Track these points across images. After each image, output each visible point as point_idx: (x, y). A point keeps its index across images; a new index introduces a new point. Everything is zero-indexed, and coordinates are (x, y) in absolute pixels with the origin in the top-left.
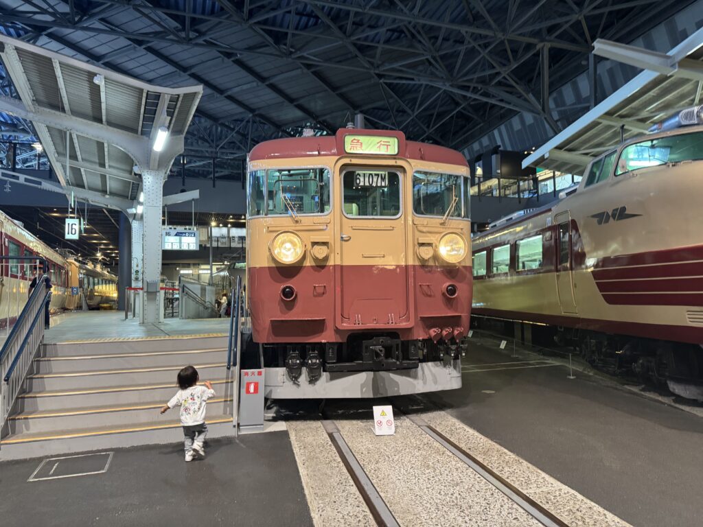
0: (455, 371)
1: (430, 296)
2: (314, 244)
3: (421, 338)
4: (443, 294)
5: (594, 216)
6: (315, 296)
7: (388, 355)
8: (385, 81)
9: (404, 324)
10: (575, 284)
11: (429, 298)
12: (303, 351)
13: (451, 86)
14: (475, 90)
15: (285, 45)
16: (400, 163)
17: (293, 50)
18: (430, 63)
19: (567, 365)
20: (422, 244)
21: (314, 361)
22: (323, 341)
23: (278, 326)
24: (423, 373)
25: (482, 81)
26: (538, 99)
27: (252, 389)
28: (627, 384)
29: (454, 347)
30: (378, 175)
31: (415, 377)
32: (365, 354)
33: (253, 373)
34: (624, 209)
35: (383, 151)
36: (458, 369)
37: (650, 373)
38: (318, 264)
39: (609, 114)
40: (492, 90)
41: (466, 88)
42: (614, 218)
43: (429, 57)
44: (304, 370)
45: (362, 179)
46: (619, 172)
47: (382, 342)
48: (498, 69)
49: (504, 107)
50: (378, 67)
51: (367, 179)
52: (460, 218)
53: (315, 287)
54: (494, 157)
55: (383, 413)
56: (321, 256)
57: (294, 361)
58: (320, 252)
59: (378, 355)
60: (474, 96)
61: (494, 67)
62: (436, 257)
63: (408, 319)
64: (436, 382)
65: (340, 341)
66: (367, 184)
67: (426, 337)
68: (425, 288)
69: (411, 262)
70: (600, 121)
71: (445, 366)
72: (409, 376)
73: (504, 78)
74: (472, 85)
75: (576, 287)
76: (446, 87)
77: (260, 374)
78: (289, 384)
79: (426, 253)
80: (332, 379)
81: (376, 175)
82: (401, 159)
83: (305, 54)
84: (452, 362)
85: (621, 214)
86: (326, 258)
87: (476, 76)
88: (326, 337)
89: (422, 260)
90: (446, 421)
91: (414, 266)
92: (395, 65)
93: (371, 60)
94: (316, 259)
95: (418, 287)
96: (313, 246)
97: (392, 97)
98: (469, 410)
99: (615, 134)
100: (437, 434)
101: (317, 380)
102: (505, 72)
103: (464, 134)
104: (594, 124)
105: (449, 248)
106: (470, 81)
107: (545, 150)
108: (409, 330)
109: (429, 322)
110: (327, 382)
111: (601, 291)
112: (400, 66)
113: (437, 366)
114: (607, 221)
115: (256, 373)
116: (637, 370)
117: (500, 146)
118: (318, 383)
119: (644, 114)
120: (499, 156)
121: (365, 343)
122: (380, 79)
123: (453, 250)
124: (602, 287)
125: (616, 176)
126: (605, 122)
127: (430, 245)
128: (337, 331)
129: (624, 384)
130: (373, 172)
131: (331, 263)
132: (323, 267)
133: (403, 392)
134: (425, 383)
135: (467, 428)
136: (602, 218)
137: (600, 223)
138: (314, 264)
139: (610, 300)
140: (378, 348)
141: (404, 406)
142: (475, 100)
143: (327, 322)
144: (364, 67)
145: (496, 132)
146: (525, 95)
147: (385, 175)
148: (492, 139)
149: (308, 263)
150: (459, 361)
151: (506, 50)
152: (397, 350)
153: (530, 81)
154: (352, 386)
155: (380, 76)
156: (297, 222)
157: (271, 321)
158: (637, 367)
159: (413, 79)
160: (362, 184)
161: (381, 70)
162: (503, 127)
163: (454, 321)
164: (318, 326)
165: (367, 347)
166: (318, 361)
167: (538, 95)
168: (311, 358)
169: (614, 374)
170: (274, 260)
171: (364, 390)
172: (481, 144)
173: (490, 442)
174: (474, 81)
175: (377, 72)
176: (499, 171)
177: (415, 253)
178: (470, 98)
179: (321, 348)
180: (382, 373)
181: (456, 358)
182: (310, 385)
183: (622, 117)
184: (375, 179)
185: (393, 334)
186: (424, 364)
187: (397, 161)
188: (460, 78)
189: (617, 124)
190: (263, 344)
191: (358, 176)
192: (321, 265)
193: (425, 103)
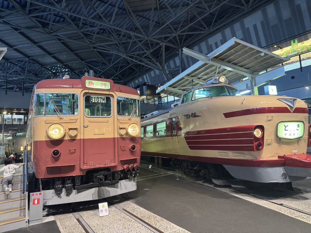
0: (134, 183)
1: (124, 151)
2: (70, 129)
3: (120, 170)
4: (130, 149)
5: (185, 116)
6: (70, 154)
7: (106, 179)
8: (97, 50)
9: (113, 164)
10: (178, 142)
11: (123, 152)
12: (63, 181)
13: (127, 56)
14: (136, 59)
15: (48, 28)
16: (111, 93)
17: (52, 32)
18: (117, 45)
19: (175, 174)
20: (121, 128)
21: (69, 185)
22: (74, 175)
23: (50, 170)
24: (121, 185)
25: (139, 55)
26: (161, 65)
27: (36, 202)
28: (198, 181)
29: (134, 172)
30: (101, 98)
31: (117, 188)
32: (95, 180)
33: (37, 194)
34: (195, 113)
35: (103, 87)
36: (135, 181)
37: (206, 176)
38: (71, 139)
39: (188, 75)
40: (143, 59)
41: (132, 58)
42: (192, 117)
43: (117, 43)
44: (64, 189)
45: (94, 99)
46: (193, 99)
47: (103, 173)
48: (145, 51)
49: (148, 67)
50: (94, 44)
51: (96, 100)
52: (136, 117)
53: (70, 150)
54: (144, 87)
55: (103, 206)
56: (73, 135)
57: (59, 186)
58: (73, 133)
59: (101, 180)
60: (136, 61)
61: (144, 50)
62: (127, 133)
63: (115, 162)
64: (126, 189)
65: (83, 174)
66: (96, 102)
67: (122, 169)
68: (122, 147)
69: (116, 136)
70: (185, 77)
71: (130, 181)
72: (114, 187)
73: (148, 55)
74: (135, 56)
75: (179, 143)
76: (124, 56)
77: (40, 194)
78: (56, 197)
79: (123, 132)
80: (78, 193)
81: (100, 98)
82: (112, 91)
83: (58, 34)
84: (133, 178)
85: (194, 115)
86: (76, 136)
87: (136, 53)
88: (76, 173)
89: (121, 135)
90: (130, 205)
91: (118, 138)
92: (102, 44)
93: (90, 40)
94: (71, 136)
95: (119, 147)
96: (69, 130)
97: (100, 57)
98: (139, 199)
99: (190, 83)
100: (127, 212)
101: (70, 194)
102: (148, 53)
103: (132, 76)
104: (183, 78)
105: (132, 130)
106: (134, 55)
107: (165, 87)
108: (115, 167)
109: (124, 162)
110: (75, 194)
111: (188, 145)
112: (104, 45)
113: (126, 181)
114: (189, 118)
115: (38, 194)
116: (202, 175)
117: (146, 83)
118: (71, 195)
119: (200, 76)
120: (146, 86)
121: (95, 174)
122: (95, 49)
123: (134, 130)
124: (188, 143)
125: (192, 100)
126: (186, 78)
127: (124, 128)
128: (81, 170)
129: (197, 181)
130: (99, 97)
131: (78, 138)
132: (74, 140)
133: (112, 195)
134: (121, 190)
135: (140, 208)
136: (187, 116)
137: (187, 118)
138: (69, 139)
139: (191, 148)
140: (101, 176)
141: (112, 201)
142: (136, 63)
143: (76, 166)
144: (87, 43)
145: (145, 76)
146: (156, 63)
147: (104, 98)
148: (143, 79)
149: (67, 138)
150: (136, 178)
151: (148, 44)
152: (110, 176)
153: (158, 57)
154: (88, 195)
155: (94, 48)
156: (61, 119)
157: (47, 167)
158: (201, 174)
159: (110, 51)
160: (94, 101)
161: (95, 45)
162: (147, 75)
163: (134, 161)
164: (72, 168)
165: (96, 177)
166: (71, 185)
167: (161, 63)
168: (68, 184)
169: (193, 177)
170: (48, 137)
171: (94, 196)
172: (139, 81)
173: (150, 213)
174: (136, 55)
175: (93, 46)
176: (146, 93)
177: (118, 132)
178: (134, 62)
179: (73, 179)
180: (102, 188)
181: (135, 177)
182: (67, 197)
183: (192, 76)
184: (100, 100)
185: (108, 169)
186: (121, 181)
187: (110, 92)
188: (130, 53)
189: (191, 79)
190: (42, 179)
191: (92, 98)
192: (73, 139)
193: (115, 62)
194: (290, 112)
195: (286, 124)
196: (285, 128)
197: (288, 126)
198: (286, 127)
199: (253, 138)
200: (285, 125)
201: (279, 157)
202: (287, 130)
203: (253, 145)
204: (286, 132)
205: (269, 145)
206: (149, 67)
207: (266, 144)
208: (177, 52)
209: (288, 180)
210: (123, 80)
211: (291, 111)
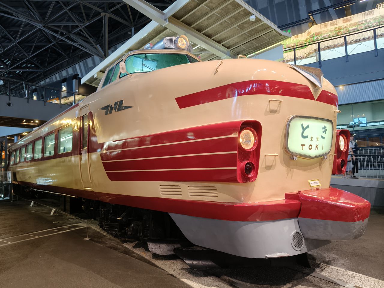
5: (103, 109)
13: (44, 27)
14: (62, 34)
25: (66, 28)
26: (102, 49)
34: (121, 102)
40: (72, 36)
41: (56, 32)
42: (115, 110)
48: (77, 23)
49: (83, 50)
54: (74, 81)
60: (61, 38)
61: (74, 21)
73: (81, 30)
74: (60, 30)
76: (39, 26)
85: (120, 106)
87: (62, 24)
102: (82, 26)
103: (56, 63)
106: (59, 27)
107: (94, 73)
114: (111, 112)
117: (78, 75)
120: (77, 81)
125: (120, 78)
129: (124, 242)
136: (108, 109)
137: (106, 114)
142: (62, 41)
145: (77, 66)
146: (95, 46)
148: (75, 69)
153: (98, 38)
162: (81, 63)
167: (102, 46)
172: (67, 72)
174: (62, 27)
176: (77, 91)
178: (59, 38)
188: (50, 22)
193: (25, 35)
194: (312, 98)
199: (236, 152)
201: (287, 196)
203: (235, 168)
206: (85, 50)
207: (264, 166)
208: (129, 33)
209: (303, 249)
210: (41, 69)
211: (315, 97)
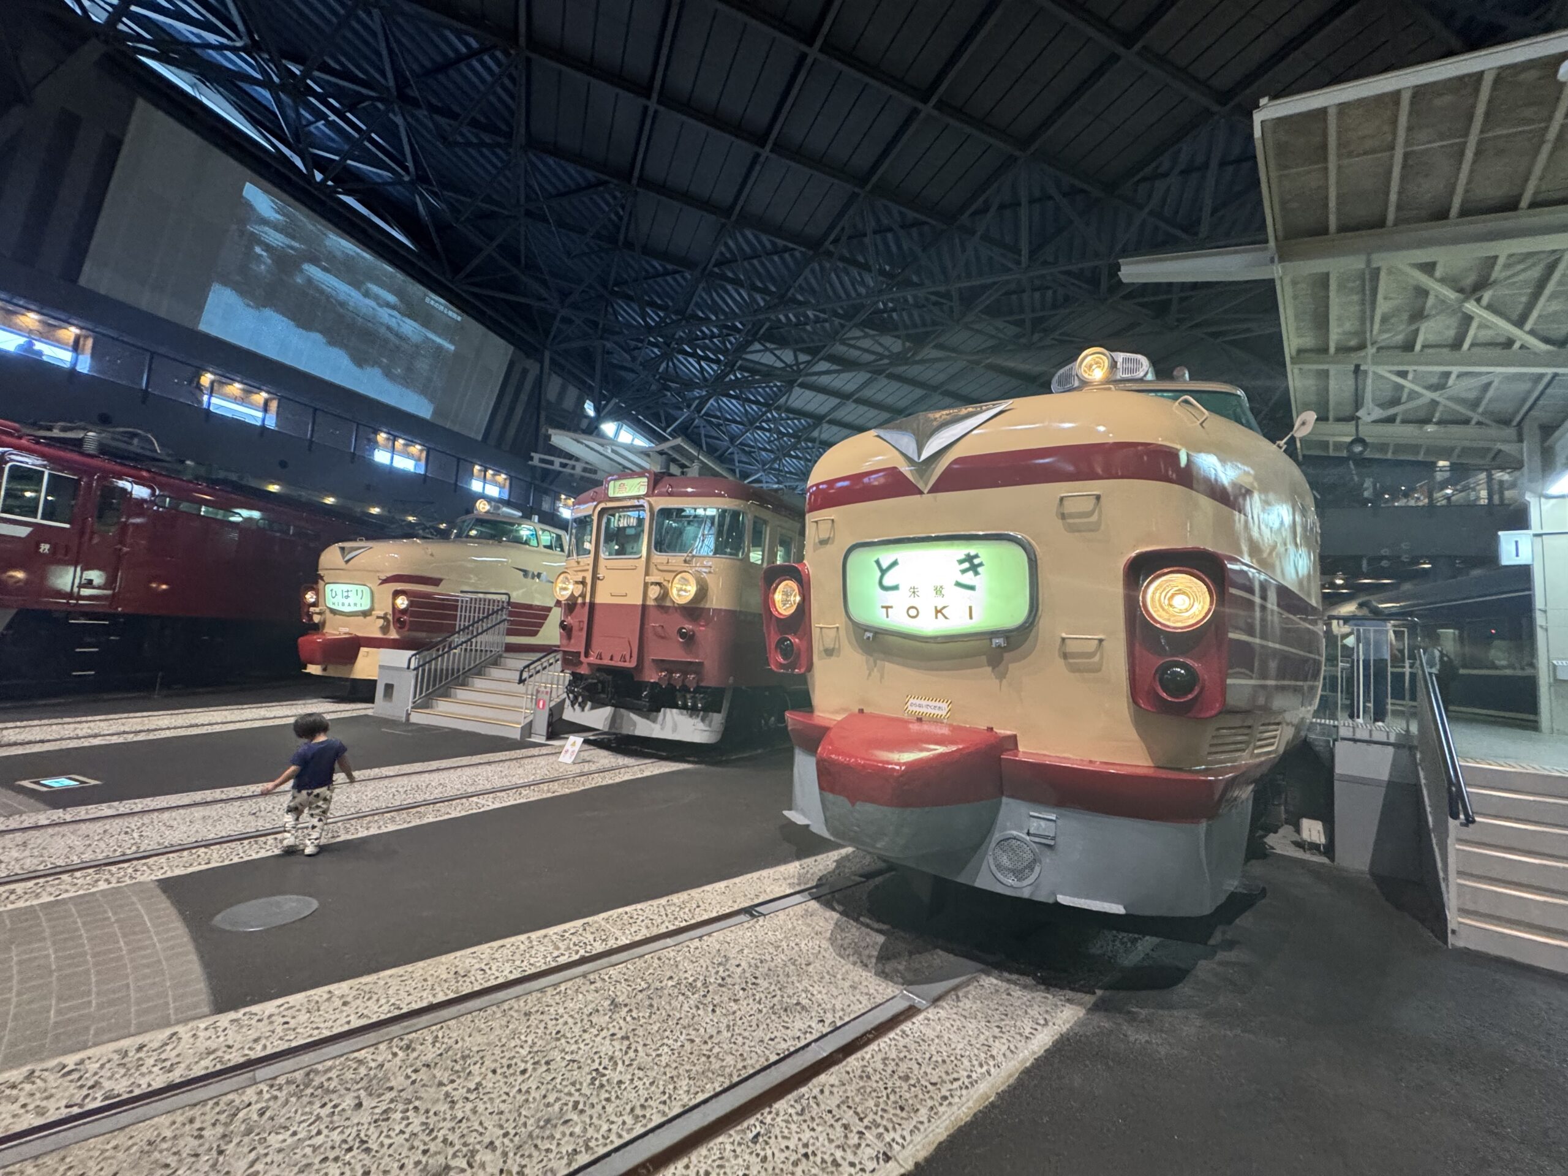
0: (701, 724)
1: (663, 638)
2: (576, 583)
11: (662, 640)
20: (651, 584)
22: (584, 673)
24: (664, 718)
27: (541, 705)
31: (654, 721)
36: (706, 722)
51: (622, 520)
56: (577, 594)
58: (577, 590)
64: (675, 729)
66: (620, 525)
67: (656, 680)
68: (659, 629)
71: (691, 716)
72: (648, 718)
78: (571, 708)
79: (653, 593)
81: (629, 515)
82: (643, 499)
91: (646, 606)
95: (650, 627)
101: (584, 707)
113: (682, 714)
118: (585, 711)
123: (681, 589)
127: (658, 584)
128: (587, 664)
130: (626, 514)
131: (598, 601)
133: (638, 733)
134: (662, 729)
147: (635, 515)
154: (600, 718)
171: (605, 723)
180: (622, 710)
182: (581, 712)
184: (627, 520)
186: (668, 710)
195: (886, 556)
196: (879, 574)
197: (895, 563)
198: (883, 572)
200: (878, 562)
202: (895, 588)
204: (890, 597)
205: (829, 652)
